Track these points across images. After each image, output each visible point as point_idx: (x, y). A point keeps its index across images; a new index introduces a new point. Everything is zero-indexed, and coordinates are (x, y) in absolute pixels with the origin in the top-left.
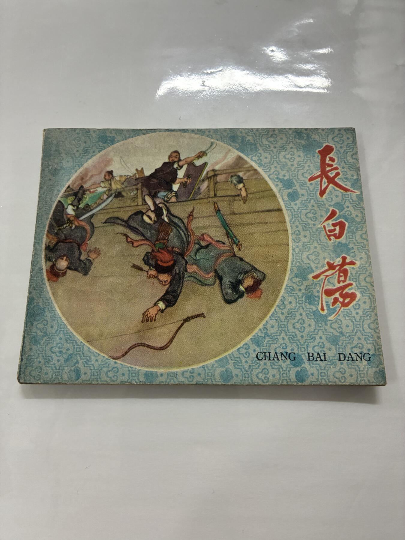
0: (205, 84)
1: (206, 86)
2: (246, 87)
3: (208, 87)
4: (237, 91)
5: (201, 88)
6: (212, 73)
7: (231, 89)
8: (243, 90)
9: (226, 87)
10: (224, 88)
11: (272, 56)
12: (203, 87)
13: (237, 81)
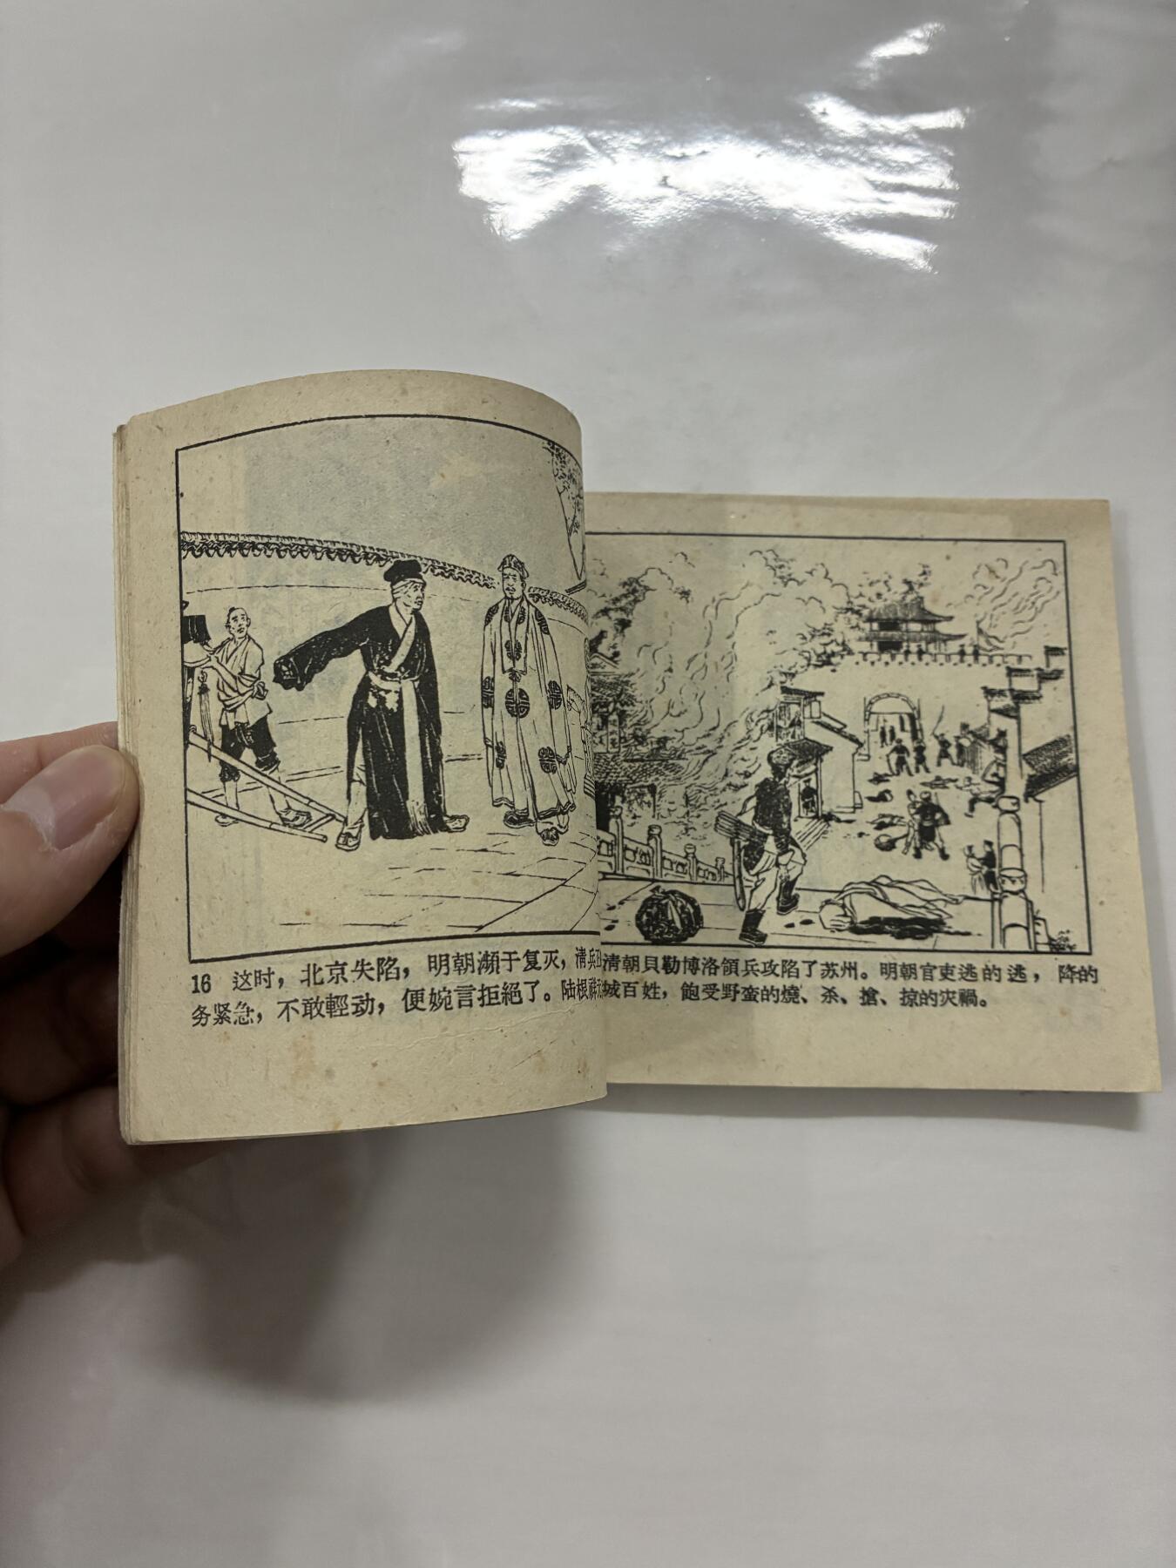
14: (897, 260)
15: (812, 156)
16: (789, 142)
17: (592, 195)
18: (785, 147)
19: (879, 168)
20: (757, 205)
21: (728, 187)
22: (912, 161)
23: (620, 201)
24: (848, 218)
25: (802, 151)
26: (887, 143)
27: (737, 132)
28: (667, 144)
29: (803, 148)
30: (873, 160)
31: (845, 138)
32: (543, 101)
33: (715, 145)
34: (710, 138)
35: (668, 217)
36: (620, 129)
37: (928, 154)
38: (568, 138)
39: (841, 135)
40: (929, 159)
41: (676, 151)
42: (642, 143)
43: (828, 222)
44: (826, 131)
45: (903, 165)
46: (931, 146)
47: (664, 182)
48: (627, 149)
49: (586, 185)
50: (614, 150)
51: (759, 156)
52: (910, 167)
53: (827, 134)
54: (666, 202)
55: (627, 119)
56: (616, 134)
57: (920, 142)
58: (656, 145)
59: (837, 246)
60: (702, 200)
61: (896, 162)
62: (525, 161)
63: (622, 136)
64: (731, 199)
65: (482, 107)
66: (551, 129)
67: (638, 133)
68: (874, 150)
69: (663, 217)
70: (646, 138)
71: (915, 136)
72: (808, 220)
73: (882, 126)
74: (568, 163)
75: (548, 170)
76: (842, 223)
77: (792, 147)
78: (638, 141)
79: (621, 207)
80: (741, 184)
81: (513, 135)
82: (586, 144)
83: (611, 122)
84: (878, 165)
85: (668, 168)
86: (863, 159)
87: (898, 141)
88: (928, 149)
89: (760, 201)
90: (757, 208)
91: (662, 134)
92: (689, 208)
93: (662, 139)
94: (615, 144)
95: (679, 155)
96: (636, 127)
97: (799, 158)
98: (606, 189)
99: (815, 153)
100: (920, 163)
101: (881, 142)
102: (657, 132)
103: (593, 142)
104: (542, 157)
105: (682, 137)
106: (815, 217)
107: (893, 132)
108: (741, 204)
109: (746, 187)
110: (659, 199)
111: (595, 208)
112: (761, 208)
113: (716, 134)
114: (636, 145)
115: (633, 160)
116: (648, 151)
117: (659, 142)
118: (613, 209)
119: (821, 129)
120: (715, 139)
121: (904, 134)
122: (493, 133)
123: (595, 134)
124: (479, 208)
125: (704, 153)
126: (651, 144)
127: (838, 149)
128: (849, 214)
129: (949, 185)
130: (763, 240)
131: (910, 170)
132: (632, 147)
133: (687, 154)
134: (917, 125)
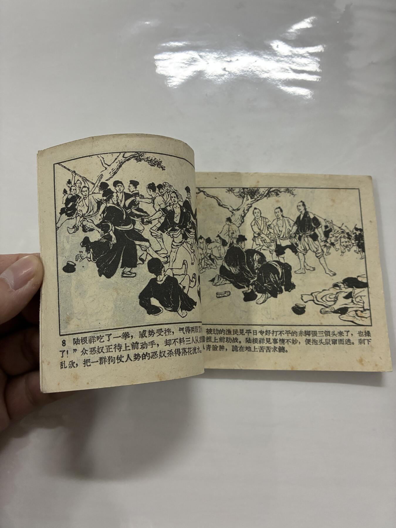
0: (226, 69)
1: (227, 71)
2: (257, 74)
3: (228, 72)
4: (250, 76)
5: (223, 72)
6: (231, 61)
7: (246, 74)
8: (255, 75)
9: (241, 73)
10: (240, 73)
11: (276, 51)
12: (225, 72)
13: (250, 69)
14: (302, 95)
15: (273, 61)
16: (266, 56)
17: (200, 74)
18: (265, 58)
19: (296, 65)
20: (255, 77)
21: (246, 71)
22: (307, 63)
23: (210, 76)
24: (285, 82)
25: (270, 60)
26: (298, 57)
27: (249, 53)
28: (225, 57)
29: (270, 58)
30: (293, 62)
31: (284, 55)
32: (184, 43)
33: (241, 57)
34: (240, 55)
35: (226, 81)
36: (209, 52)
37: (312, 61)
38: (193, 55)
39: (283, 54)
40: (312, 62)
41: (228, 59)
42: (217, 57)
43: (279, 83)
44: (278, 53)
45: (304, 64)
46: (313, 58)
47: (224, 69)
48: (212, 59)
49: (199, 70)
50: (208, 59)
51: (256, 61)
52: (306, 65)
53: (278, 54)
54: (225, 76)
55: (213, 48)
56: (208, 54)
57: (309, 57)
58: (221, 57)
59: (281, 91)
60: (237, 75)
61: (301, 63)
62: (179, 62)
63: (210, 54)
64: (246, 75)
65: (164, 45)
66: (187, 52)
67: (216, 54)
68: (294, 59)
69: (224, 81)
70: (218, 55)
71: (308, 55)
72: (272, 82)
73: (297, 51)
74: (192, 63)
75: (186, 66)
76: (283, 83)
77: (267, 58)
78: (217, 56)
79: (210, 78)
80: (250, 70)
81: (175, 54)
82: (199, 57)
83: (207, 50)
84: (295, 64)
85: (225, 65)
86: (290, 63)
87: (302, 56)
88: (312, 59)
89: (256, 76)
90: (255, 78)
91: (224, 53)
92: (233, 78)
93: (224, 56)
94: (208, 57)
95: (229, 61)
96: (215, 51)
97: (269, 62)
98: (205, 72)
99: (274, 60)
100: (308, 64)
101: (296, 56)
102: (222, 53)
103: (201, 56)
104: (184, 61)
105: (230, 54)
106: (274, 81)
107: (300, 53)
108: (250, 77)
109: (252, 71)
110: (223, 75)
111: (202, 78)
112: (256, 78)
113: (242, 54)
114: (215, 57)
115: (214, 62)
116: (219, 59)
117: (222, 56)
118: (208, 78)
119: (277, 52)
120: (242, 55)
121: (304, 54)
122: (169, 53)
123: (201, 54)
124: (164, 78)
125: (237, 60)
126: (220, 57)
127: (282, 59)
128: (286, 80)
129: (318, 70)
130: (257, 89)
131: (306, 66)
132: (214, 58)
133: (232, 60)
134: (308, 51)
